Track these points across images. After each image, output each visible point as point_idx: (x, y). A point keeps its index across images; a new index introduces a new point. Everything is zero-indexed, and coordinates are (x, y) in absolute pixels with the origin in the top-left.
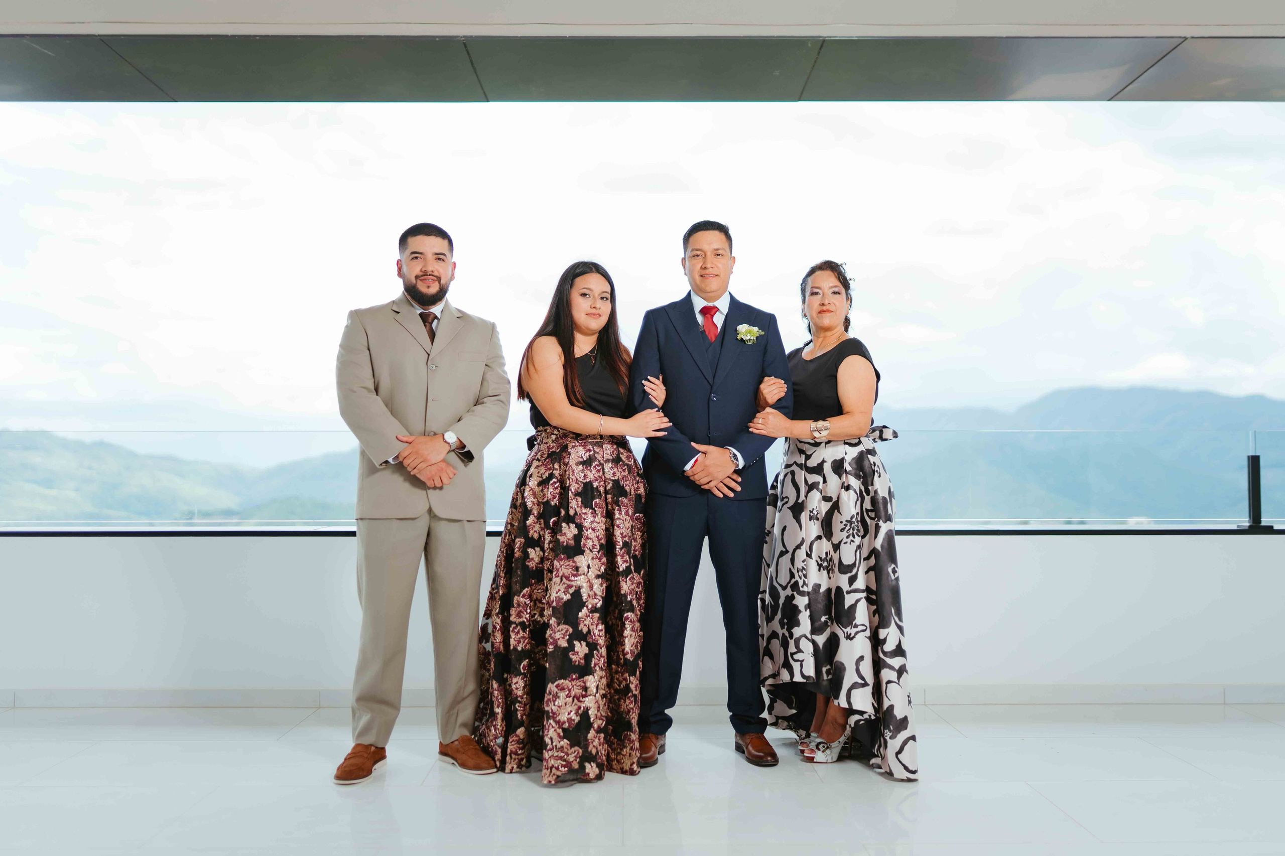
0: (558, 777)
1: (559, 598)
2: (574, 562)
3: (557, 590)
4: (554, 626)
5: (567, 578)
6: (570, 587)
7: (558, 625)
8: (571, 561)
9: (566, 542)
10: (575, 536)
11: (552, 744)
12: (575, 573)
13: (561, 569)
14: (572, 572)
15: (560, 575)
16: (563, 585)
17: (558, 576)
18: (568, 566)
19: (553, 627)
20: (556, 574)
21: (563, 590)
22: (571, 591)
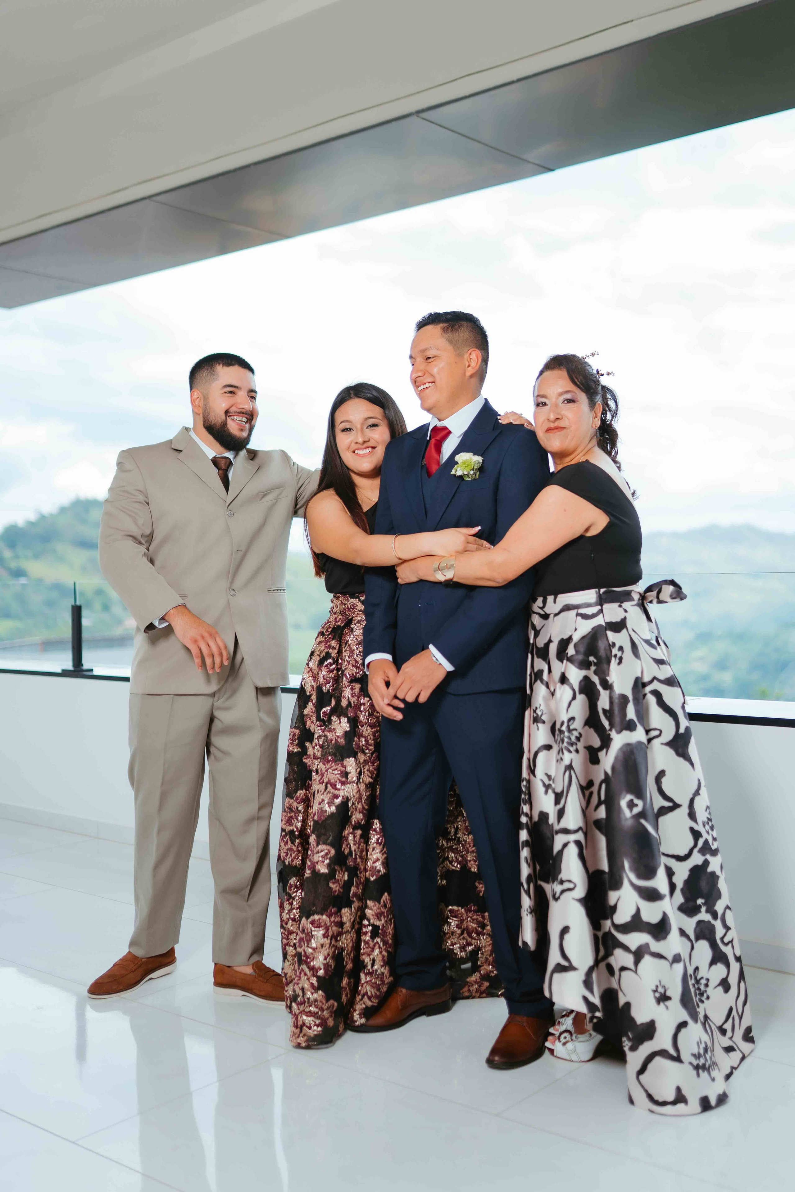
0: (309, 1037)
1: (322, 810)
2: (343, 766)
3: (321, 800)
4: (313, 845)
5: (334, 786)
6: (336, 797)
7: (318, 845)
8: (340, 765)
9: (334, 739)
10: (346, 733)
11: (303, 996)
12: (344, 779)
13: (326, 773)
14: (340, 778)
15: (325, 781)
16: (327, 793)
17: (323, 783)
18: (335, 770)
19: (312, 847)
20: (321, 779)
21: (326, 801)
22: (338, 801)
